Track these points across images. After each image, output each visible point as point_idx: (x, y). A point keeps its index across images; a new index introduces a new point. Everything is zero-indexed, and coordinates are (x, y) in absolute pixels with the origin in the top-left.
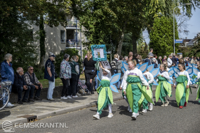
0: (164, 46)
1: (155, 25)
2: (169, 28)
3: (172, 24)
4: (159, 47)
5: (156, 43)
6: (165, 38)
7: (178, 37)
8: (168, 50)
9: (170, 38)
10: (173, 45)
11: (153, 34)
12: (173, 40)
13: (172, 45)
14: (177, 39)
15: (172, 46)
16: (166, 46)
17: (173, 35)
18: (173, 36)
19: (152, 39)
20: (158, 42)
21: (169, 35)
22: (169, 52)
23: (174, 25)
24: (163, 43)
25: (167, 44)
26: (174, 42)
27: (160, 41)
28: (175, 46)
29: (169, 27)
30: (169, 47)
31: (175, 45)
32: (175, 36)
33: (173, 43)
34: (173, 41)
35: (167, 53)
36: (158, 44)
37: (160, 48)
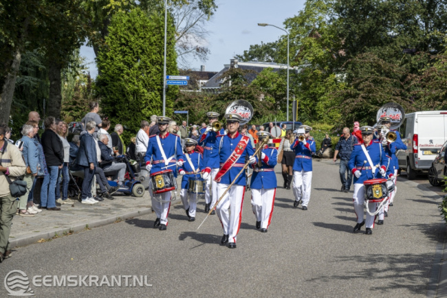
0: (135, 93)
1: (114, 30)
2: (152, 41)
3: (160, 33)
4: (123, 92)
5: (115, 83)
6: (140, 68)
7: (175, 68)
8: (146, 103)
9: (154, 70)
10: (161, 91)
11: (106, 57)
12: (162, 76)
13: (158, 90)
14: (171, 74)
15: (158, 93)
16: (142, 91)
17: (163, 61)
18: (161, 64)
19: (102, 71)
20: (120, 80)
21: (152, 62)
22: (149, 109)
23: (166, 34)
24: (134, 83)
25: (145, 86)
26: (165, 83)
27: (126, 77)
28: (168, 94)
29: (153, 39)
30: (149, 95)
31: (168, 90)
32: (168, 66)
33: (162, 84)
34: (162, 80)
35: (143, 112)
36: (120, 85)
37: (124, 96)
